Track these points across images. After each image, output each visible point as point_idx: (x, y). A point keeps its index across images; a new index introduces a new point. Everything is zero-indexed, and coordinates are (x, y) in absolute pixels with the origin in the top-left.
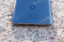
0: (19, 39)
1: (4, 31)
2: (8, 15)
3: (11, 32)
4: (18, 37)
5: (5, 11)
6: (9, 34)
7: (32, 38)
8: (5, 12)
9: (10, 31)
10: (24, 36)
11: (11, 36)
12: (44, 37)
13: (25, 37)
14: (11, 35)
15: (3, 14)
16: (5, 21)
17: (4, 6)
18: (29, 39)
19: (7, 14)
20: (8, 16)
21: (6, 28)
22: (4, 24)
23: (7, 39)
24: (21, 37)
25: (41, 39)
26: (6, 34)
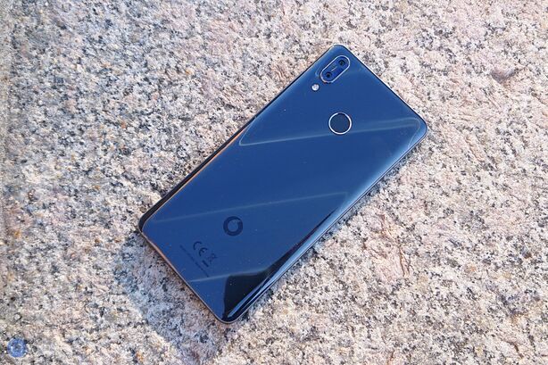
0: (119, 283)
1: (107, 226)
2: (153, 185)
3: (118, 246)
4: (122, 274)
5: (156, 165)
6: (107, 246)
7: (151, 310)
8: (155, 169)
9: (117, 242)
10: (136, 286)
11: (110, 257)
12: (181, 335)
13: (138, 289)
14: (113, 254)
15: (143, 171)
16: (129, 199)
17: (168, 142)
18: (140, 305)
19: (154, 181)
20: (150, 188)
21: (116, 224)
22: (121, 205)
23: (95, 255)
24: (128, 281)
25: (169, 333)
26: (103, 240)
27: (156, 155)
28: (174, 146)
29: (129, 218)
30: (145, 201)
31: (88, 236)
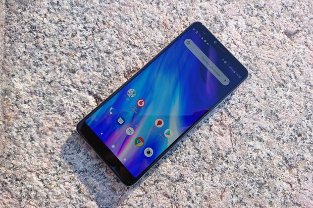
27: (91, 74)
28: (102, 69)
29: (75, 111)
30: (85, 101)
31: (51, 120)
